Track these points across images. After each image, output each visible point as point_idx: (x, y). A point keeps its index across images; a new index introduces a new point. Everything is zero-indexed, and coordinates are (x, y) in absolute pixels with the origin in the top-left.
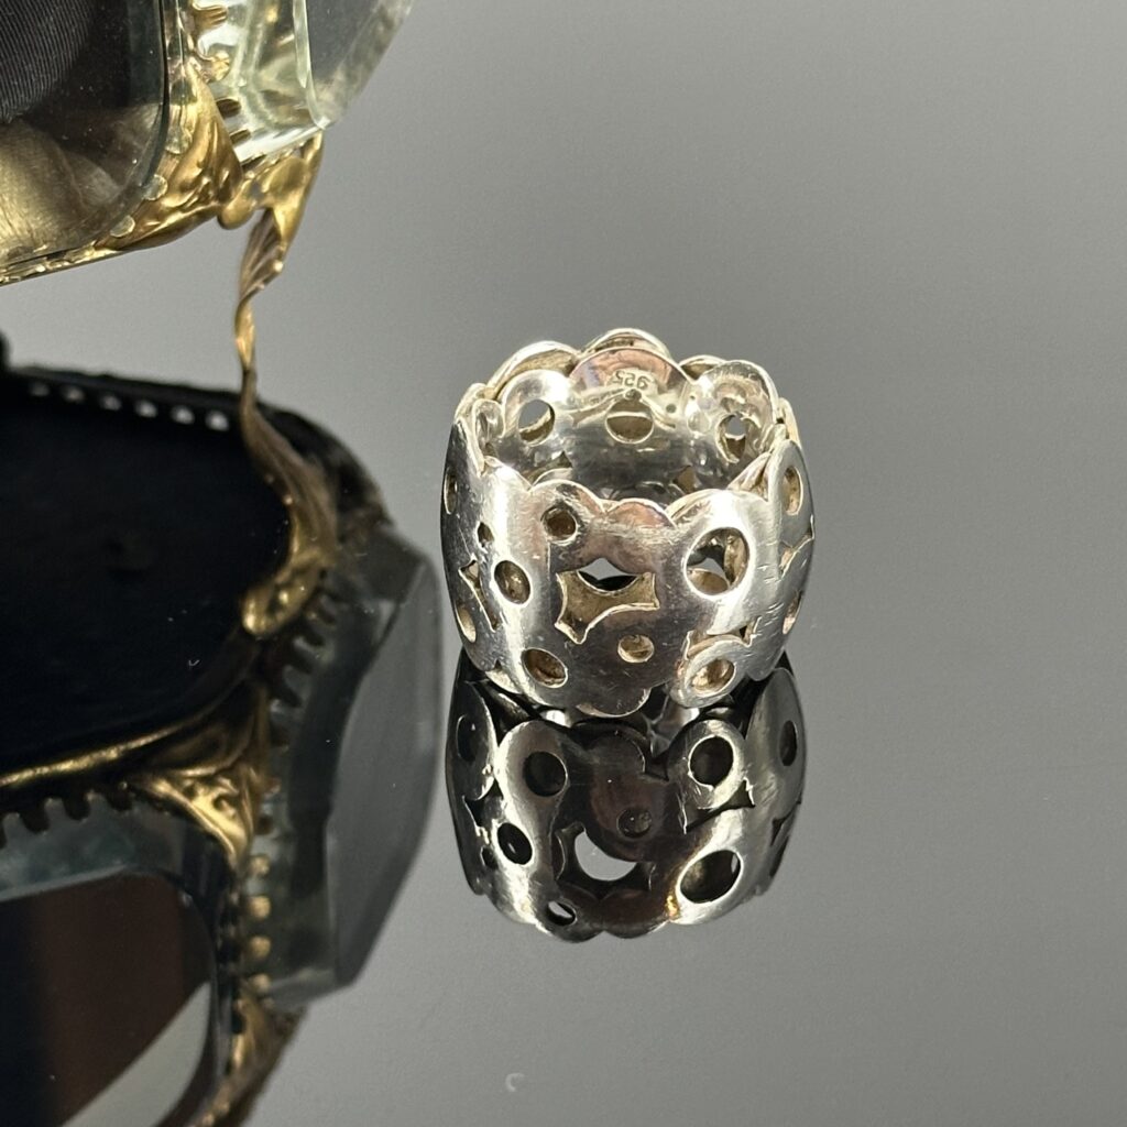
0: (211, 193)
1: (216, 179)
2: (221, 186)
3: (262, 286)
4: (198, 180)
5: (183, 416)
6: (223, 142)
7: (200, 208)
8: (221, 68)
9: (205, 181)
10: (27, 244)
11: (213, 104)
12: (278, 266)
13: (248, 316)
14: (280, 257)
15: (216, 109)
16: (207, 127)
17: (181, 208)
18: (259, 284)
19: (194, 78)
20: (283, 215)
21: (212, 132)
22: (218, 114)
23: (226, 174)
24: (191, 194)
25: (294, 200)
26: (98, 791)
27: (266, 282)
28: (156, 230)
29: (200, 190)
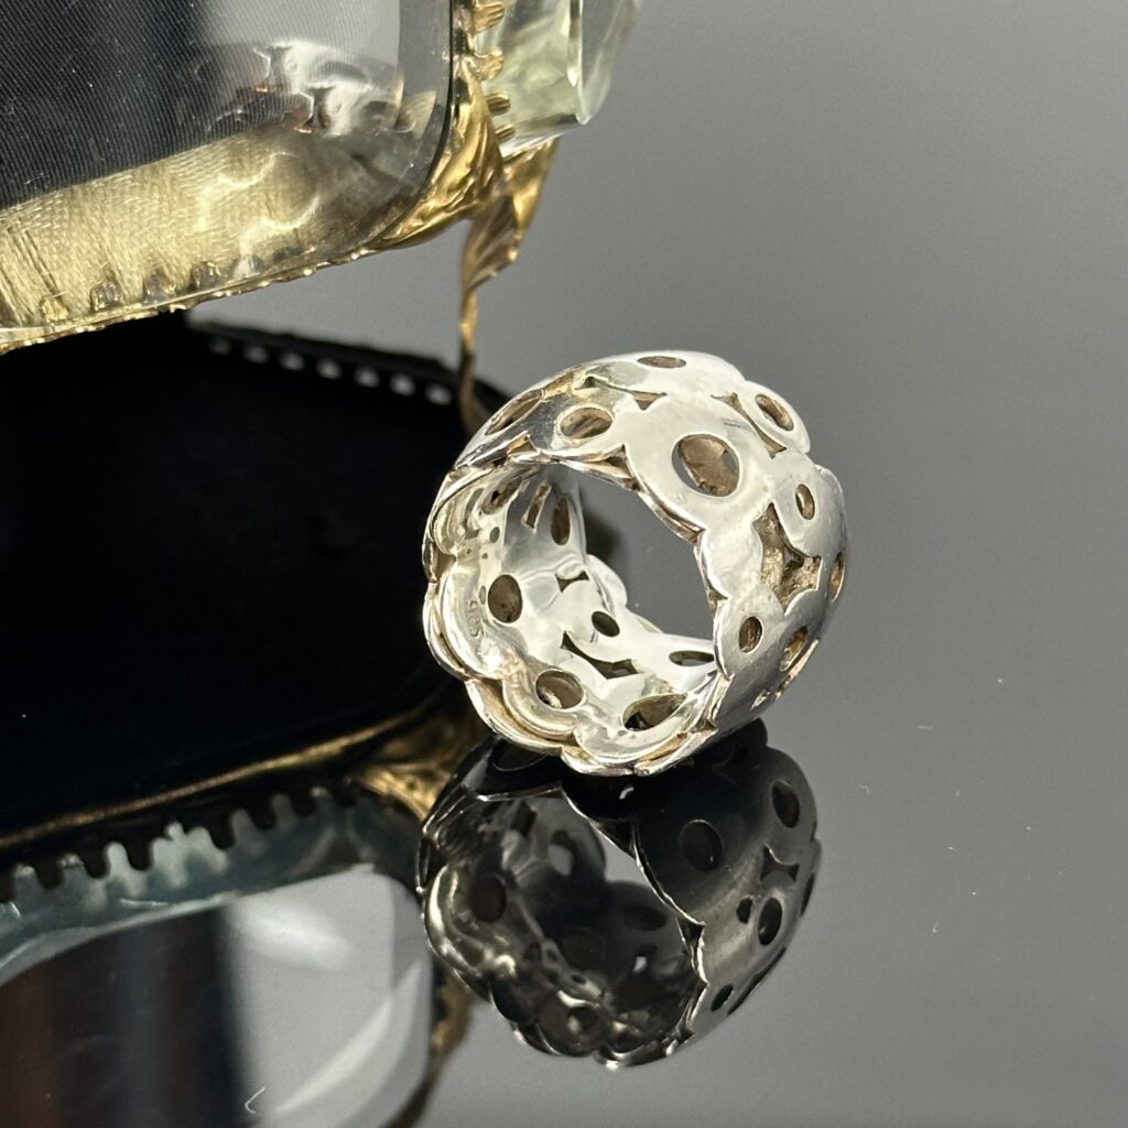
0: (475, 192)
1: (482, 178)
2: (486, 183)
3: (494, 274)
4: (464, 181)
5: (367, 378)
6: (492, 142)
7: (462, 208)
8: (493, 66)
9: (471, 181)
10: (293, 245)
11: (485, 103)
12: (513, 255)
13: (473, 300)
14: (516, 245)
15: (487, 108)
16: (478, 127)
17: (445, 208)
18: (491, 271)
19: (468, 78)
20: (520, 205)
21: (482, 132)
22: (488, 113)
23: (490, 175)
24: (457, 194)
25: (532, 190)
26: (322, 785)
27: (499, 269)
28: (420, 230)
29: (465, 191)
